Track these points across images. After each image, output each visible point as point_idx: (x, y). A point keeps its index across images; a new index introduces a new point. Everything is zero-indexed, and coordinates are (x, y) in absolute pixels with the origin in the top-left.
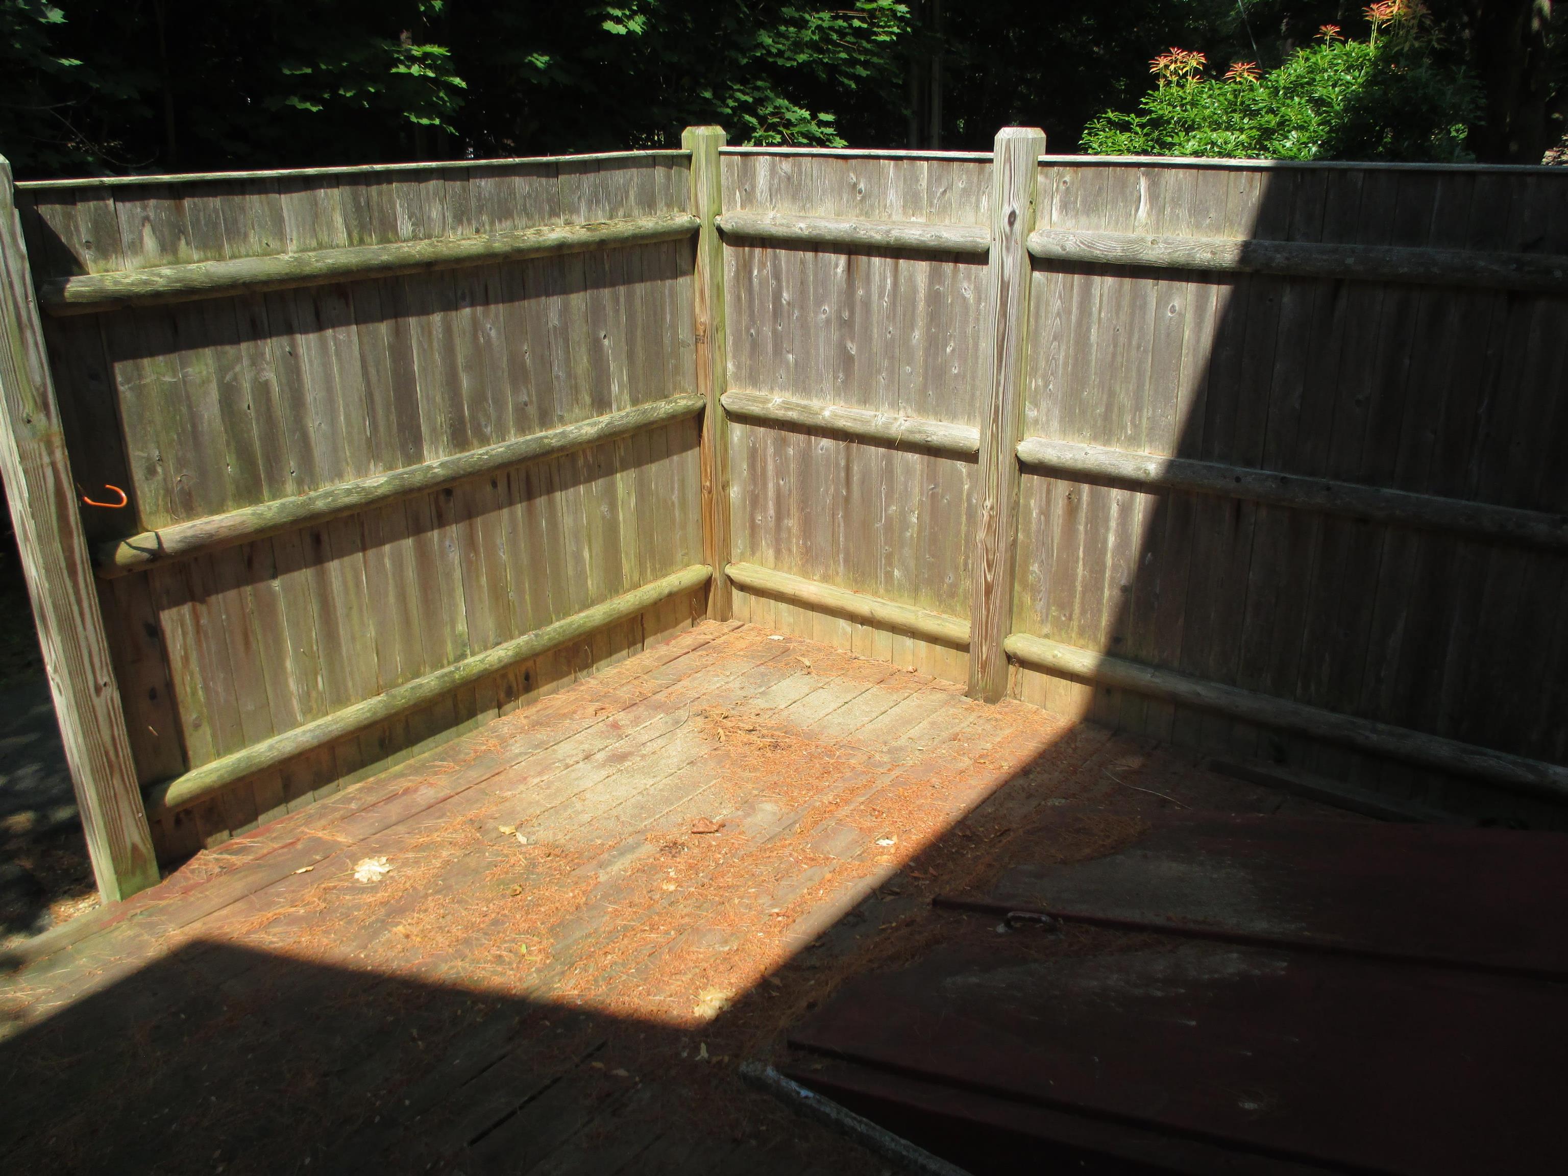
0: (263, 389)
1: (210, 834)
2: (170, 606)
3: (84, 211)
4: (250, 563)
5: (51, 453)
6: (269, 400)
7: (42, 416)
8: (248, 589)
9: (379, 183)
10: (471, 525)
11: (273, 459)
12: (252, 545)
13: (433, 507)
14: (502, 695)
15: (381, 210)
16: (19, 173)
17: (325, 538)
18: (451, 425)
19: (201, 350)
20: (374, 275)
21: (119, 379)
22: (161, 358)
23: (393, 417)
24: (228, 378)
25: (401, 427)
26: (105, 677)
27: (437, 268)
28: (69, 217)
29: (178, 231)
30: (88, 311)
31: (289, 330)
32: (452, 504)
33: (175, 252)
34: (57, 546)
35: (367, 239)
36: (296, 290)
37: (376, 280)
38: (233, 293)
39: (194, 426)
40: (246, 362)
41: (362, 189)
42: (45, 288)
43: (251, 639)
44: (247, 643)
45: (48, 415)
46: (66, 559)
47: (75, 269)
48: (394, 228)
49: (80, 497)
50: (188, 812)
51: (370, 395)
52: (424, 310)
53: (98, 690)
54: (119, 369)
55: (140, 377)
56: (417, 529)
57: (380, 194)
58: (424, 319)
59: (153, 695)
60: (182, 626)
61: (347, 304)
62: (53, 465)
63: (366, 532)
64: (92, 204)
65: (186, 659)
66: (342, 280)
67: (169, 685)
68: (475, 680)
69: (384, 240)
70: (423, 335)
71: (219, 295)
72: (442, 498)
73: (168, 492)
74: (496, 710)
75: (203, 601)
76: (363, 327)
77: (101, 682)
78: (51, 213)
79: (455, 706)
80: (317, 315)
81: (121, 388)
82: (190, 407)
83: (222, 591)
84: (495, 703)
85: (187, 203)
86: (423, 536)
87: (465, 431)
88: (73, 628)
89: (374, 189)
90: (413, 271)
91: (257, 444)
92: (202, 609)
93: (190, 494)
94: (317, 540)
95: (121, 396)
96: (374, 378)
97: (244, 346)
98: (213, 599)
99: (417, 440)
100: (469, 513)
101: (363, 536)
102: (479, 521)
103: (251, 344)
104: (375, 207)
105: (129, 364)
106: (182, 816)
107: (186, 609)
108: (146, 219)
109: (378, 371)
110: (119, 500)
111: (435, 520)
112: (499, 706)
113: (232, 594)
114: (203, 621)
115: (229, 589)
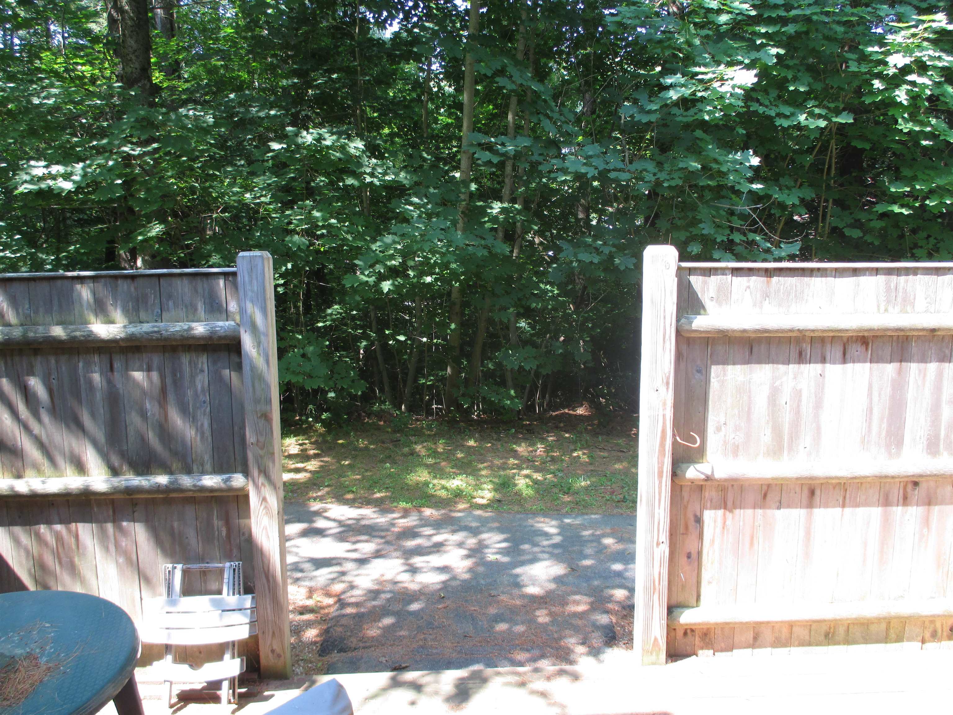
0: (798, 394)
1: (702, 648)
2: (711, 508)
3: (714, 280)
4: (765, 496)
5: (664, 409)
6: (800, 401)
7: (665, 389)
8: (759, 512)
9: (907, 275)
10: (929, 511)
11: (794, 436)
12: (769, 486)
13: (901, 491)
14: (927, 635)
15: (905, 291)
16: (682, 258)
17: (818, 492)
18: (928, 439)
19: (764, 365)
20: (889, 333)
21: (713, 375)
22: (739, 366)
23: (885, 425)
24: (777, 383)
25: (889, 434)
26: (664, 537)
27: (939, 333)
28: (705, 283)
29: (766, 296)
30: (703, 335)
31: (823, 360)
32: (916, 492)
33: (761, 307)
34: (655, 460)
35: (890, 309)
36: (833, 337)
37: (891, 336)
38: (790, 334)
39: (749, 409)
40: (791, 376)
41: (894, 278)
42: (683, 320)
43: (755, 542)
44: (752, 544)
45: (667, 389)
46: (659, 468)
47: (702, 312)
48: (913, 305)
49: (674, 435)
50: (692, 630)
51: (870, 410)
52: (924, 360)
53: (658, 544)
54: (715, 370)
55: (725, 375)
56: (886, 502)
57: (907, 281)
58: (922, 365)
59: (689, 556)
60: (715, 522)
61: (867, 349)
62: (664, 416)
63: (848, 496)
64: (719, 277)
65: (713, 541)
66: (866, 334)
67: (700, 554)
68: (907, 618)
69: (903, 311)
70: (919, 375)
71: (780, 335)
72: (910, 486)
73: (725, 443)
74: (920, 644)
75: (731, 511)
76: (875, 365)
77: (661, 541)
78: (696, 281)
79: (888, 629)
80: (844, 354)
81: (712, 380)
82: (750, 397)
83: (744, 508)
84: (920, 638)
85: (775, 279)
86: (889, 508)
87: (938, 445)
88: (653, 506)
89: (903, 278)
90: (921, 334)
91: (787, 426)
92: (729, 515)
93: (738, 446)
94: (812, 493)
95: (712, 384)
96: (875, 398)
97: (791, 366)
98: (737, 511)
99: (900, 443)
100: (929, 502)
101: (845, 498)
102: (936, 509)
103: (796, 366)
104: (901, 290)
105: (720, 367)
106: (689, 631)
107: (720, 512)
108: (749, 287)
109: (880, 395)
110: (695, 442)
111: (901, 500)
112: (923, 642)
113: (749, 512)
114: (729, 522)
115: (748, 508)
